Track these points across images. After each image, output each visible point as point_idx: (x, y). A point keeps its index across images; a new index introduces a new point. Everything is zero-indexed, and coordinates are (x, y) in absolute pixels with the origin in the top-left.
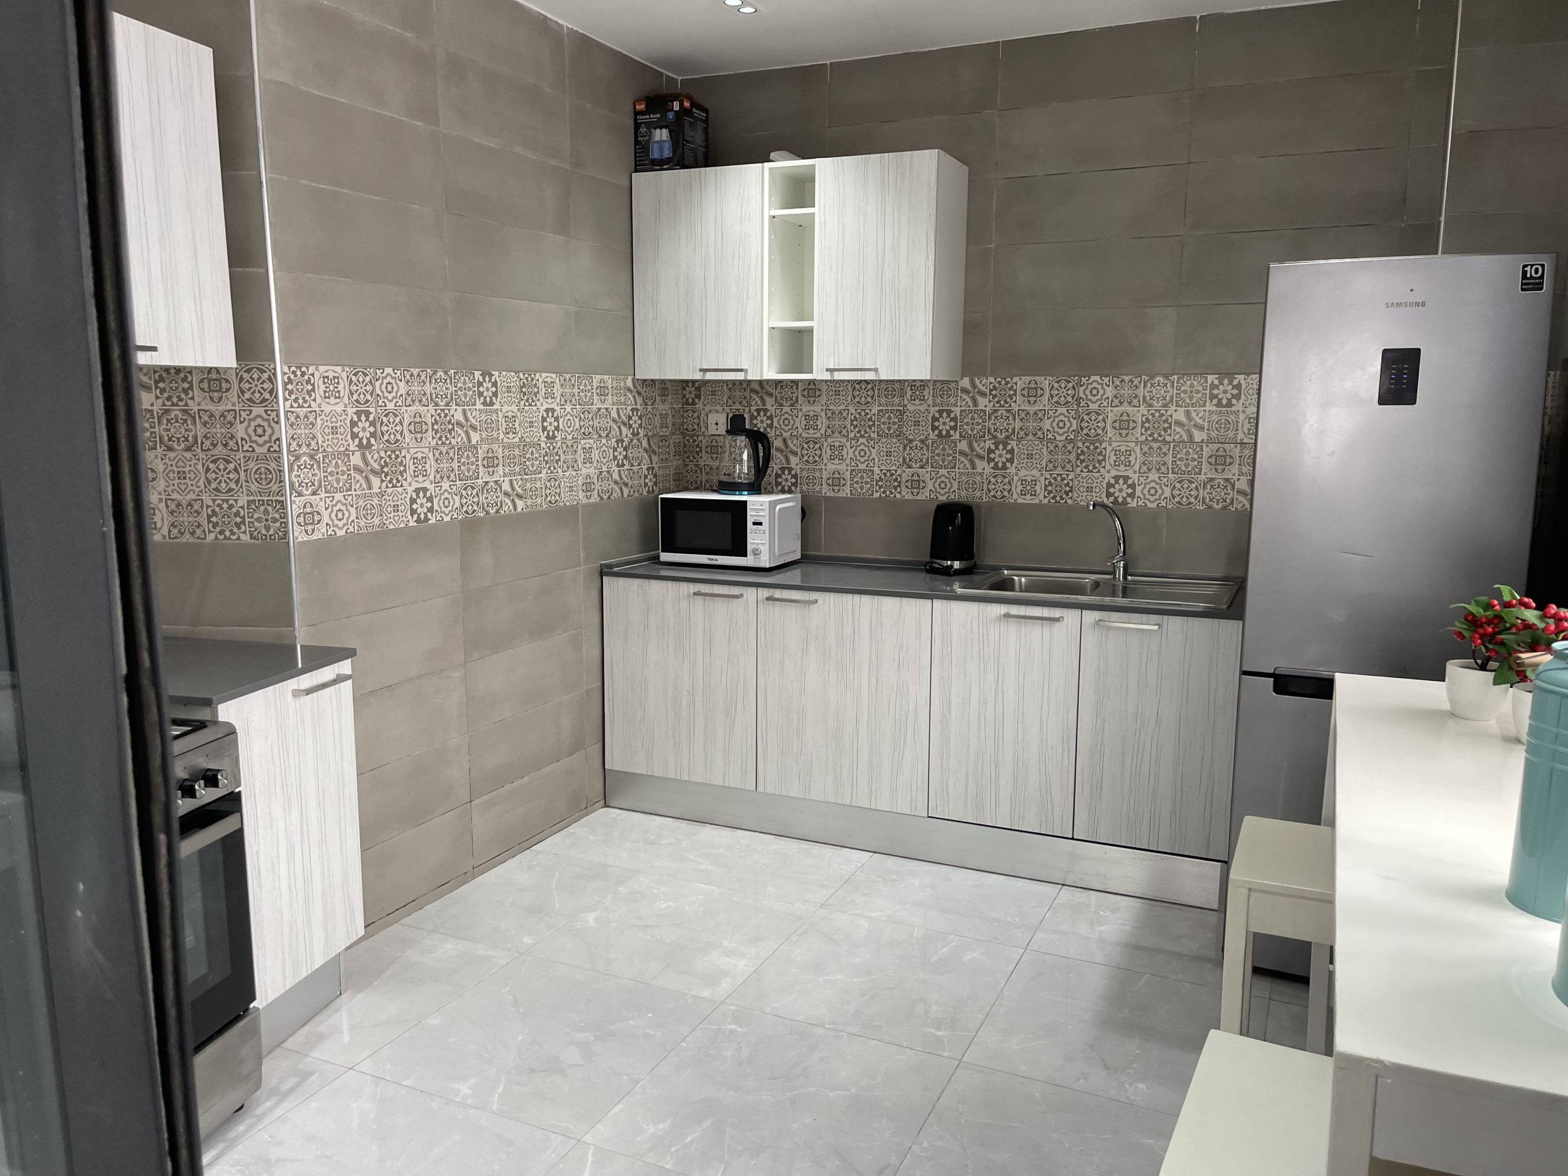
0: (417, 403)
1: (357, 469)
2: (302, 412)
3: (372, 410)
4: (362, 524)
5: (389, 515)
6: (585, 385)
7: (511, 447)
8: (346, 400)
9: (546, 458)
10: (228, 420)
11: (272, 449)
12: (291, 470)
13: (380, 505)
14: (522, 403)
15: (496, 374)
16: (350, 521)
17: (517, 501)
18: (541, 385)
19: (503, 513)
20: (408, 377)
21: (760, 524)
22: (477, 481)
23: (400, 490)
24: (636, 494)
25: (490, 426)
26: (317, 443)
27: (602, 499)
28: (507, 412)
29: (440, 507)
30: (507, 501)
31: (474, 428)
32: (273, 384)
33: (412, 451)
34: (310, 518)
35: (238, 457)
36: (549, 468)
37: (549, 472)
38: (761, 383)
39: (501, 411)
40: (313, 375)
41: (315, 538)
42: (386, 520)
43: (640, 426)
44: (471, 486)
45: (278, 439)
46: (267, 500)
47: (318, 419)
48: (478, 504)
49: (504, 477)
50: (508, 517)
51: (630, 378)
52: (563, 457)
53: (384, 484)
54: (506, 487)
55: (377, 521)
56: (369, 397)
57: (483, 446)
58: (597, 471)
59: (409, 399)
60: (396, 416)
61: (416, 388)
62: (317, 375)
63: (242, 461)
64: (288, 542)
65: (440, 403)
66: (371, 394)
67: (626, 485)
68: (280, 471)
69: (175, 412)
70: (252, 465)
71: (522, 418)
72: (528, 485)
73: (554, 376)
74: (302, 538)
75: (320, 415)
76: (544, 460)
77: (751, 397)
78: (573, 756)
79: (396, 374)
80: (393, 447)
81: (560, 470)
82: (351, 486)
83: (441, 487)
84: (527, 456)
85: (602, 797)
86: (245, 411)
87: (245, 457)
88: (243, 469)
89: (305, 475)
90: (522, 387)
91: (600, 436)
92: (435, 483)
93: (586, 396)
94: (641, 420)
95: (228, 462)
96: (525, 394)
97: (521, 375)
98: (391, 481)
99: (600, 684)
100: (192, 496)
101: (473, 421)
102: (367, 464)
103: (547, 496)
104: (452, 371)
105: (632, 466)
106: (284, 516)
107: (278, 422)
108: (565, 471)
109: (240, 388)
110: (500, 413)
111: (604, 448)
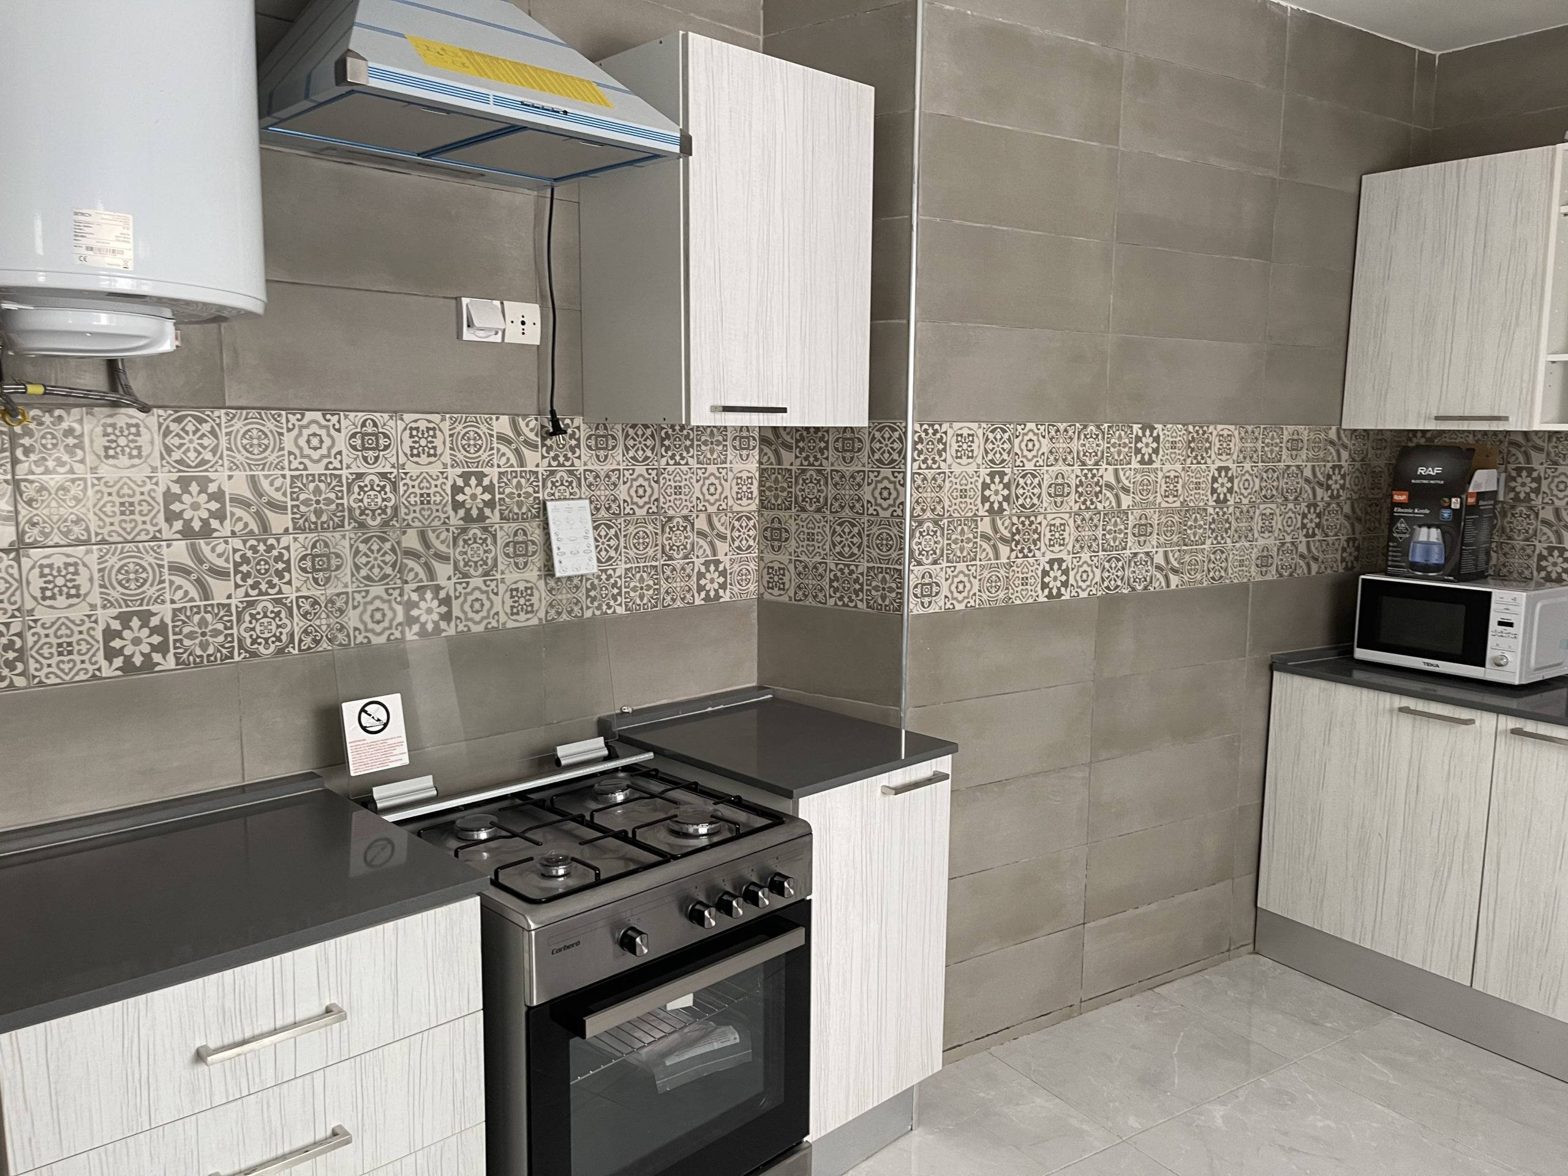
0: (1060, 462)
1: (985, 537)
2: (930, 474)
3: (1007, 470)
4: (985, 597)
5: (1016, 589)
6: (1273, 438)
7: (1169, 512)
8: (979, 460)
9: (1213, 526)
10: (856, 481)
11: (895, 514)
12: (912, 536)
13: (1007, 577)
14: (1189, 461)
15: (1159, 427)
16: (971, 593)
17: (1171, 576)
18: (1214, 439)
19: (1152, 589)
20: (1053, 433)
21: (1511, 625)
22: (1124, 552)
23: (1031, 560)
24: (1329, 571)
25: (1147, 487)
26: (943, 508)
27: (1281, 575)
28: (1169, 471)
29: (1076, 581)
30: (1159, 575)
31: (1126, 490)
32: (902, 443)
33: (1049, 517)
34: (929, 589)
35: (862, 521)
36: (1216, 538)
37: (1215, 542)
38: (1526, 434)
39: (1162, 471)
40: (945, 433)
41: (932, 611)
42: (1012, 594)
43: (1343, 487)
44: (1116, 558)
45: (902, 503)
46: (886, 568)
47: (947, 481)
48: (1122, 579)
49: (1157, 547)
50: (1158, 594)
51: (1334, 428)
52: (1234, 525)
53: (1014, 553)
54: (1159, 559)
55: (1001, 595)
56: (1005, 456)
57: (1135, 511)
58: (1277, 542)
59: (1052, 458)
60: (1034, 476)
61: (1061, 445)
62: (950, 432)
63: (866, 525)
64: (902, 615)
65: (1088, 462)
66: (1009, 453)
67: (1316, 559)
68: (901, 537)
69: (811, 473)
70: (875, 530)
71: (1187, 478)
72: (1187, 558)
73: (1232, 427)
74: (917, 610)
75: (949, 477)
76: (1210, 528)
77: (1509, 452)
78: (1217, 886)
79: (1039, 429)
80: (1029, 513)
81: (1229, 540)
82: (975, 556)
83: (1080, 557)
84: (1189, 523)
85: (1251, 940)
86: (873, 472)
87: (868, 521)
88: (866, 533)
89: (927, 543)
90: (1190, 442)
91: (1286, 499)
92: (1073, 553)
93: (1272, 451)
94: (1345, 480)
95: (853, 525)
96: (1193, 450)
97: (1191, 428)
98: (1021, 551)
99: (1260, 801)
100: (818, 559)
101: (1126, 482)
102: (996, 530)
103: (1209, 571)
104: (1106, 425)
105: (1327, 536)
106: (901, 586)
107: (903, 485)
108: (1237, 542)
109: (871, 447)
110: (1159, 472)
111: (1290, 514)
